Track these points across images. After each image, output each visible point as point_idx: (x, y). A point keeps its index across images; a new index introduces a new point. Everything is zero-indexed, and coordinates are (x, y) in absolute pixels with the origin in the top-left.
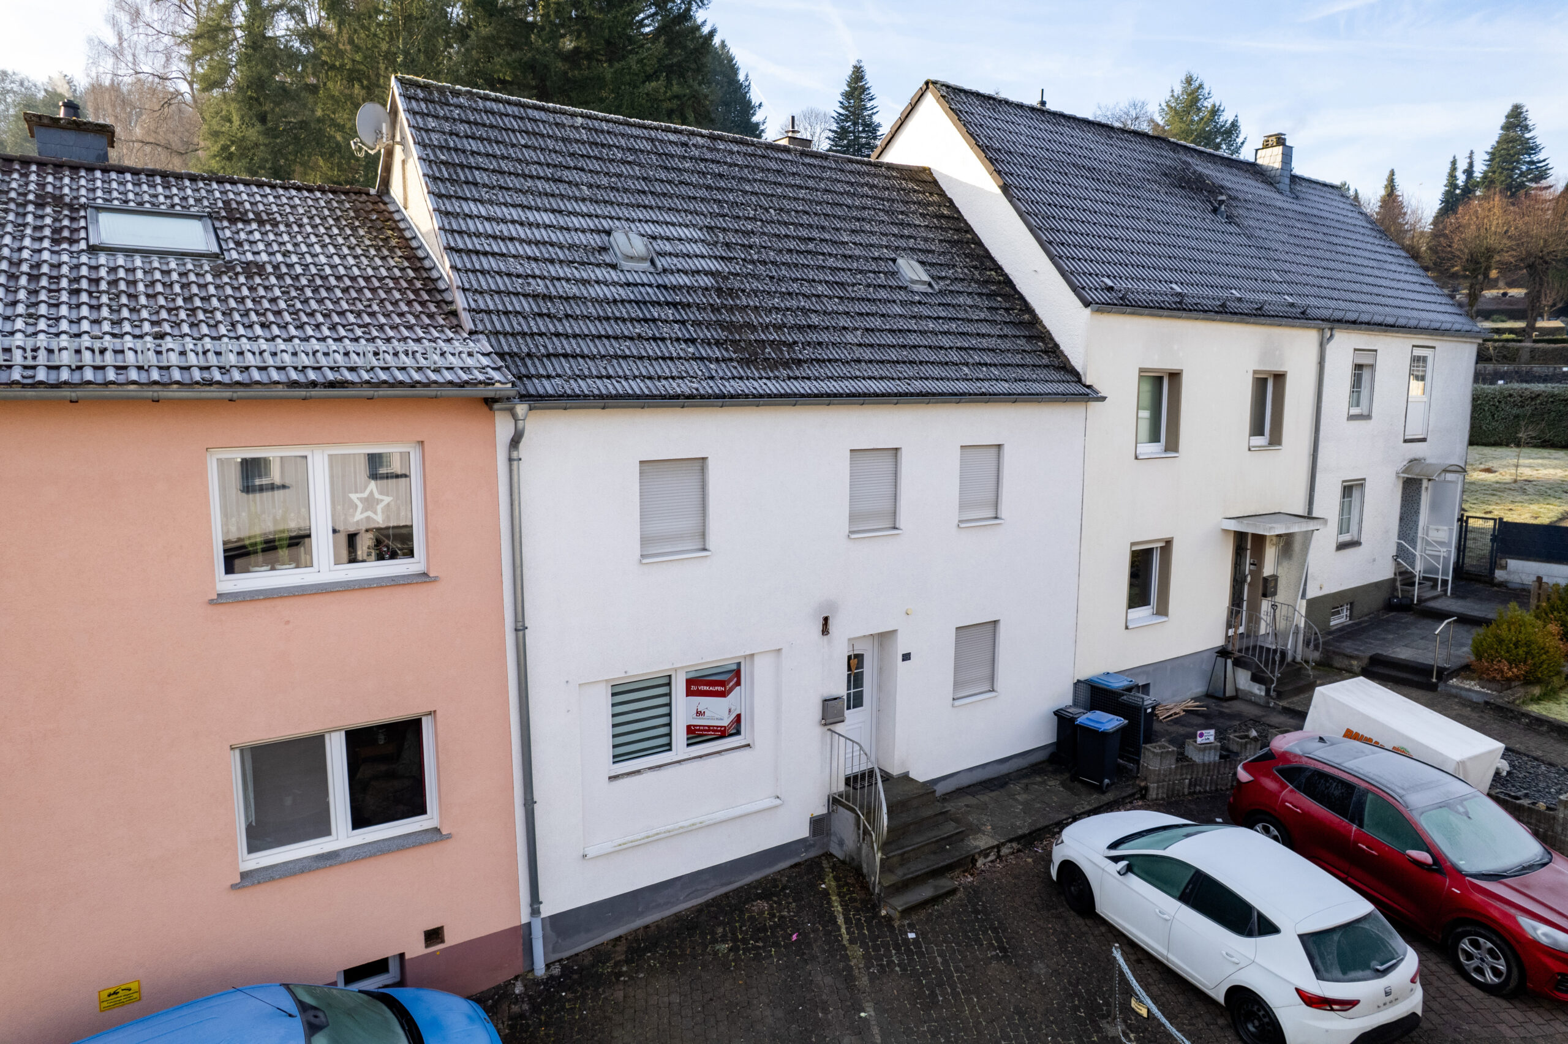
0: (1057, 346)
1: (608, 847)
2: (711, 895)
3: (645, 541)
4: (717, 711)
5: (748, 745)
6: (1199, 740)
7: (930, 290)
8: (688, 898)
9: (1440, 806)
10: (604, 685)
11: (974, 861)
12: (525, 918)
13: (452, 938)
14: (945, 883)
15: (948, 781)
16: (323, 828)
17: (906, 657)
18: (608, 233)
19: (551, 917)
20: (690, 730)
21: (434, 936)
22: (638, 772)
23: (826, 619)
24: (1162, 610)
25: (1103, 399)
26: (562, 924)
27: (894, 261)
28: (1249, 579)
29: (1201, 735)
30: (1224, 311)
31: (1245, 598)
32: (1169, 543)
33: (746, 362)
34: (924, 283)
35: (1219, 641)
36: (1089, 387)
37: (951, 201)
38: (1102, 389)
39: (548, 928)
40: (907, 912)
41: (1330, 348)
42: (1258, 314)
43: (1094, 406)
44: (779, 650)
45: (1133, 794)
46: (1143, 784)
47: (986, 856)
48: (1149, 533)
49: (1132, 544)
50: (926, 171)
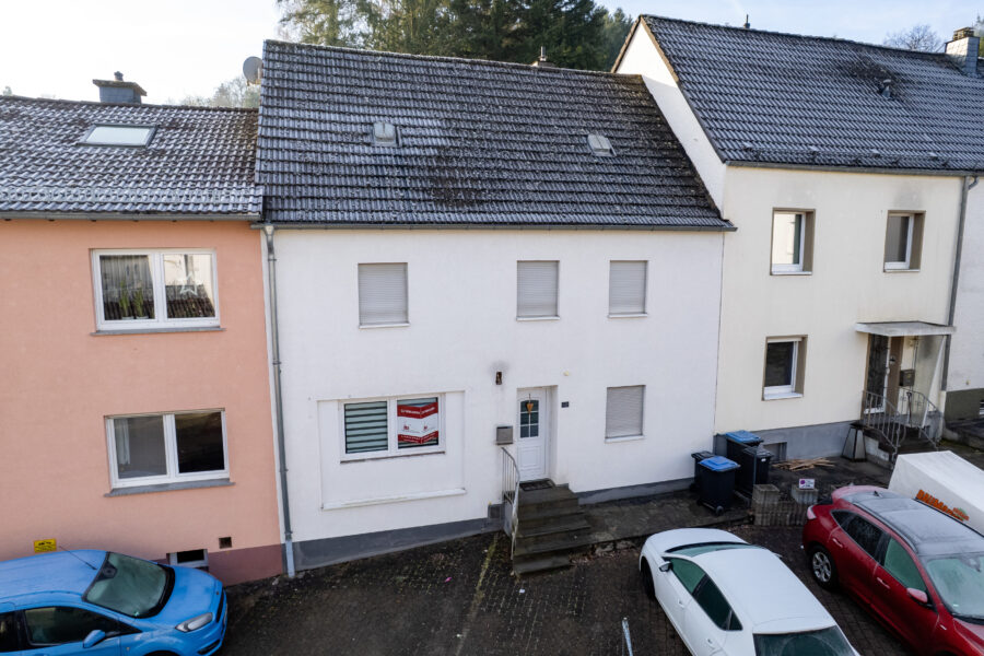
0: (707, 192)
1: (339, 505)
2: (413, 546)
3: (362, 314)
4: (417, 427)
5: (443, 452)
6: (801, 486)
7: (610, 155)
8: (396, 546)
9: (952, 557)
10: (336, 404)
11: (593, 550)
12: (283, 541)
13: (236, 545)
14: (564, 561)
15: (602, 494)
16: (162, 470)
17: (565, 405)
18: (371, 124)
19: (301, 543)
20: (401, 438)
21: (226, 542)
22: (363, 460)
23: (500, 374)
24: (799, 389)
25: (735, 229)
26: (308, 548)
27: (586, 136)
28: (888, 371)
29: (803, 482)
30: (856, 165)
31: (886, 385)
32: (804, 338)
33: (441, 202)
34: (606, 150)
35: (855, 416)
36: (726, 221)
37: (651, 97)
38: (735, 222)
39: (299, 550)
40: (525, 575)
41: (971, 194)
42: (894, 167)
43: (729, 235)
44: (463, 392)
45: (742, 520)
46: (751, 513)
47: (604, 547)
48: (784, 330)
49: (768, 338)
50: (639, 77)
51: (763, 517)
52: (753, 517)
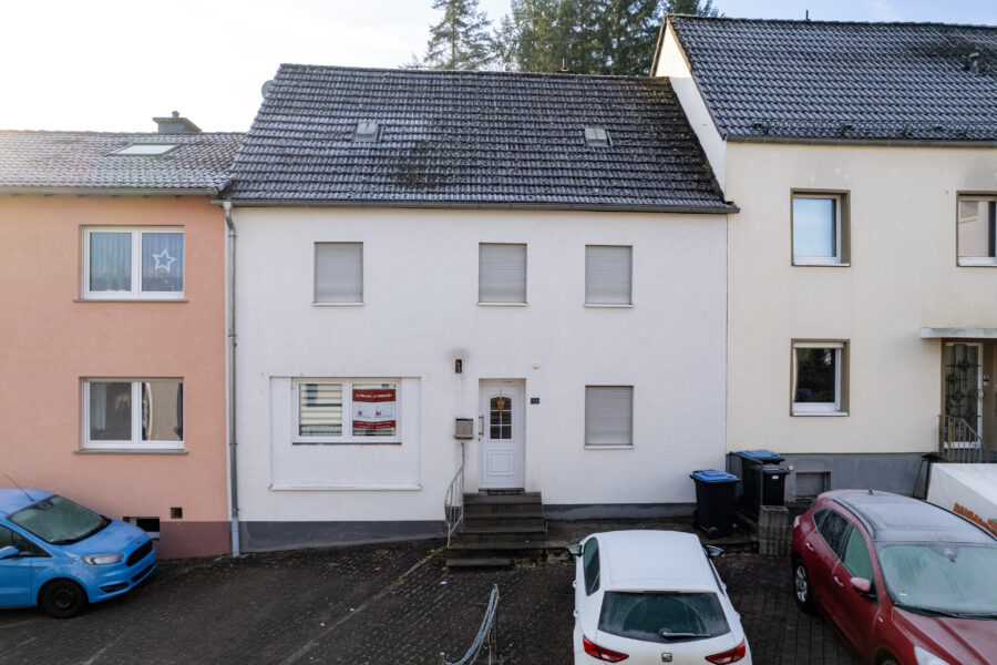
0: (713, 177)
1: (287, 487)
2: (363, 542)
3: (317, 293)
4: (370, 412)
5: (400, 444)
7: (606, 146)
12: (230, 519)
13: (187, 517)
15: (583, 510)
17: (535, 401)
18: (356, 125)
19: (250, 524)
20: (356, 424)
21: (177, 512)
22: (317, 444)
23: (460, 362)
24: (845, 407)
25: (739, 211)
26: (256, 530)
27: (583, 130)
32: (846, 343)
33: (401, 185)
34: (602, 141)
36: (729, 203)
37: (675, 95)
38: (738, 203)
39: (245, 529)
40: (454, 569)
43: (733, 218)
44: (420, 378)
45: (742, 545)
46: (754, 539)
47: (557, 555)
48: (821, 329)
49: (794, 341)
51: (768, 544)
52: (757, 543)
